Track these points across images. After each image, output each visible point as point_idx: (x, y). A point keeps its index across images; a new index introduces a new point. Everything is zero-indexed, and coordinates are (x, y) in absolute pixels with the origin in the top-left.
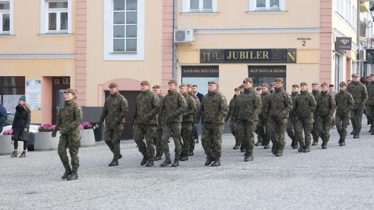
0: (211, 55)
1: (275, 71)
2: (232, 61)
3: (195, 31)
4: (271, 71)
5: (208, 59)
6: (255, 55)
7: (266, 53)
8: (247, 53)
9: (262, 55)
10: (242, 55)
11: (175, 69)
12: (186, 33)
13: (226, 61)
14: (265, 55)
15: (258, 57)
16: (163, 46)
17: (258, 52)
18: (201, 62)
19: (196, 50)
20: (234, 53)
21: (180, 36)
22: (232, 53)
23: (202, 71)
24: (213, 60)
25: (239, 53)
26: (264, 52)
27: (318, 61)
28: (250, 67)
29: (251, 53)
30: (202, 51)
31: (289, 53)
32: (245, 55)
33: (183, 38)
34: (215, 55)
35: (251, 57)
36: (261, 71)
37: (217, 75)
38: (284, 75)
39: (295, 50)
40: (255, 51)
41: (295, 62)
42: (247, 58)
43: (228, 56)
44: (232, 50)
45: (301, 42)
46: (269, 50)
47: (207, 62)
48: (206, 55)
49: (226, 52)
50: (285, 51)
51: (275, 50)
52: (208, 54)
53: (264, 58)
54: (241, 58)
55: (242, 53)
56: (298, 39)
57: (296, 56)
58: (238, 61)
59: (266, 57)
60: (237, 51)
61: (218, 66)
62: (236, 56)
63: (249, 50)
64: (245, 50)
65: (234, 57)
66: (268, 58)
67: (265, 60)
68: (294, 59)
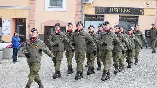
0: (101, 10)
1: (132, 18)
2: (111, 13)
4: (130, 18)
5: (99, 12)
6: (123, 10)
7: (129, 10)
8: (119, 9)
9: (127, 10)
10: (116, 10)
11: (82, 16)
13: (108, 13)
14: (129, 11)
15: (125, 12)
16: (76, 5)
17: (125, 9)
18: (95, 13)
19: (93, 7)
22: (111, 9)
23: (95, 18)
24: (101, 12)
25: (115, 9)
26: (128, 9)
27: (155, 14)
28: (119, 16)
29: (121, 9)
30: (96, 8)
31: (140, 10)
32: (118, 10)
33: (88, 0)
34: (103, 9)
35: (121, 12)
36: (125, 18)
37: (103, 20)
38: (137, 21)
39: (143, 8)
40: (123, 8)
41: (143, 14)
42: (119, 12)
43: (109, 10)
44: (112, 8)
45: (146, 5)
46: (131, 8)
47: (98, 13)
49: (108, 8)
50: (138, 9)
51: (133, 8)
52: (99, 9)
53: (128, 12)
54: (116, 12)
55: (117, 9)
56: (145, 3)
57: (144, 12)
58: (115, 13)
59: (128, 11)
60: (114, 8)
61: (104, 15)
62: (113, 11)
63: (120, 8)
64: (118, 8)
65: (112, 11)
66: (130, 12)
67: (128, 13)
68: (143, 13)
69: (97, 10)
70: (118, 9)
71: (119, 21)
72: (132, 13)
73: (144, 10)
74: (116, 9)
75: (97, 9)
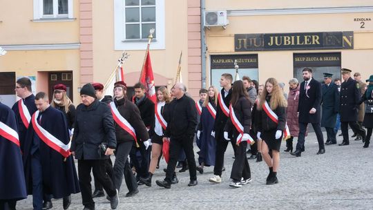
0: (248, 41)
1: (326, 59)
2: (275, 48)
3: (229, 12)
4: (321, 59)
5: (245, 47)
6: (302, 40)
7: (316, 38)
8: (293, 37)
9: (311, 40)
10: (286, 41)
11: (204, 59)
12: (219, 14)
13: (267, 48)
14: (316, 40)
15: (306, 43)
16: (189, 32)
17: (306, 37)
18: (236, 50)
19: (230, 36)
20: (276, 38)
21: (211, 19)
22: (274, 39)
24: (249, 48)
25: (283, 39)
26: (313, 37)
28: (295, 55)
29: (298, 37)
30: (237, 37)
31: (344, 37)
32: (291, 40)
33: (216, 20)
34: (253, 41)
35: (298, 43)
36: (308, 59)
37: (255, 66)
38: (339, 64)
39: (351, 33)
40: (302, 35)
41: (352, 48)
42: (293, 44)
43: (268, 42)
44: (274, 35)
45: (359, 24)
46: (320, 34)
47: (243, 49)
48: (242, 41)
49: (267, 37)
50: (339, 35)
51: (327, 34)
52: (245, 40)
53: (314, 43)
54: (285, 44)
55: (287, 38)
56: (355, 20)
57: (352, 40)
58: (282, 47)
59: (316, 42)
60: (280, 36)
61: (257, 55)
62: (279, 42)
63: (295, 35)
64: (290, 35)
65: (277, 43)
66: (318, 43)
67: (316, 46)
68: (350, 45)
69: (240, 42)
70: (291, 38)
71: (294, 67)
72: (325, 46)
73: (353, 38)
74: (285, 37)
75: (240, 40)
